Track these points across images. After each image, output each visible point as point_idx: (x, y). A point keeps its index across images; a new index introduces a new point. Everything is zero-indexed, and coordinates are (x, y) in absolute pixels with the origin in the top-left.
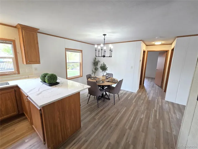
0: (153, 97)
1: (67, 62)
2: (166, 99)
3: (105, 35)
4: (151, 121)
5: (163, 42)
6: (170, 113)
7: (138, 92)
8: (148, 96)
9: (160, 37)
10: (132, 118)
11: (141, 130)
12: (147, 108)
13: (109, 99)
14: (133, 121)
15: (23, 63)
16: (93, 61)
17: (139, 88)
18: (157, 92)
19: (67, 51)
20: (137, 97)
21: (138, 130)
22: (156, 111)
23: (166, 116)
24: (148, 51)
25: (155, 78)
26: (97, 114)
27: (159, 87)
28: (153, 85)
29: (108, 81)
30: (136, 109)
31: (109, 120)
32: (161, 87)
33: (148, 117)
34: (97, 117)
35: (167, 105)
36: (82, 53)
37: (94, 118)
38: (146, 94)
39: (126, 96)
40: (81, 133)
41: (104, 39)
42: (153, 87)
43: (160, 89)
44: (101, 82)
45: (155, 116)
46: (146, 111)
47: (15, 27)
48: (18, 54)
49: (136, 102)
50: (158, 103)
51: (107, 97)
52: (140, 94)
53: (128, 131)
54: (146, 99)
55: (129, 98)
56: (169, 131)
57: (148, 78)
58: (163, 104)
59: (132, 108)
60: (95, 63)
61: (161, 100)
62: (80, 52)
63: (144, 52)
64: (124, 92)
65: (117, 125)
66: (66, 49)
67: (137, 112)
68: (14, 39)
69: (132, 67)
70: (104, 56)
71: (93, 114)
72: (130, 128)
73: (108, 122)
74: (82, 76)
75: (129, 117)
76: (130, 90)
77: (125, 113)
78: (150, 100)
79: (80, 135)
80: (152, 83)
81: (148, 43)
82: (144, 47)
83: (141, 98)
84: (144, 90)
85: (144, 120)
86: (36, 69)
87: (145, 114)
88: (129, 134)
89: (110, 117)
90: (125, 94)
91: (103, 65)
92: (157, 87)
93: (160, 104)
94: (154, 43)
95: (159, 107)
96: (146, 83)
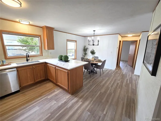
0: (126, 72)
1: (68, 49)
2: (135, 73)
3: (94, 31)
4: (124, 84)
5: (134, 35)
6: (136, 80)
7: (116, 69)
8: (122, 72)
9: (131, 32)
10: (112, 82)
11: (118, 87)
12: (122, 78)
13: (97, 73)
14: (113, 84)
15: (45, 49)
16: (83, 48)
17: (116, 67)
18: (129, 69)
19: (68, 41)
20: (115, 72)
21: (116, 87)
22: (127, 80)
23: (134, 82)
24: (123, 41)
25: (127, 61)
26: (91, 80)
27: (131, 67)
28: (127, 65)
29: (96, 61)
30: (115, 78)
31: (99, 83)
32: (132, 66)
33: (122, 82)
34: (91, 82)
35: (135, 77)
36: (76, 42)
37: (89, 82)
38: (121, 70)
39: (107, 71)
40: (84, 88)
41: (94, 34)
42: (126, 66)
43: (132, 68)
44: (92, 61)
45: (127, 82)
46: (121, 80)
47: (41, 27)
48: (42, 44)
49: (115, 75)
50: (129, 76)
51: (95, 72)
52: (117, 71)
53: (110, 88)
54: (121, 74)
55: (110, 73)
56: (134, 88)
57: (123, 61)
58: (133, 76)
59: (112, 78)
60: (85, 50)
61: (131, 74)
62: (75, 42)
63: (120, 41)
64: (106, 69)
65: (103, 85)
66: (67, 40)
67: (115, 80)
68: (40, 35)
69: (112, 52)
70: (94, 45)
71: (88, 80)
72: (112, 87)
73: (98, 84)
74: (76, 59)
75: (110, 82)
76: (110, 68)
77: (108, 80)
78: (124, 74)
79: (84, 89)
80: (125, 64)
81: (123, 36)
82: (120, 38)
83: (118, 73)
84: (119, 69)
85: (120, 83)
86: (51, 53)
87: (120, 81)
88: (111, 89)
89: (99, 82)
90: (107, 70)
91: (92, 51)
92: (129, 66)
93: (131, 76)
94: (127, 35)
95: (130, 78)
96: (121, 64)
